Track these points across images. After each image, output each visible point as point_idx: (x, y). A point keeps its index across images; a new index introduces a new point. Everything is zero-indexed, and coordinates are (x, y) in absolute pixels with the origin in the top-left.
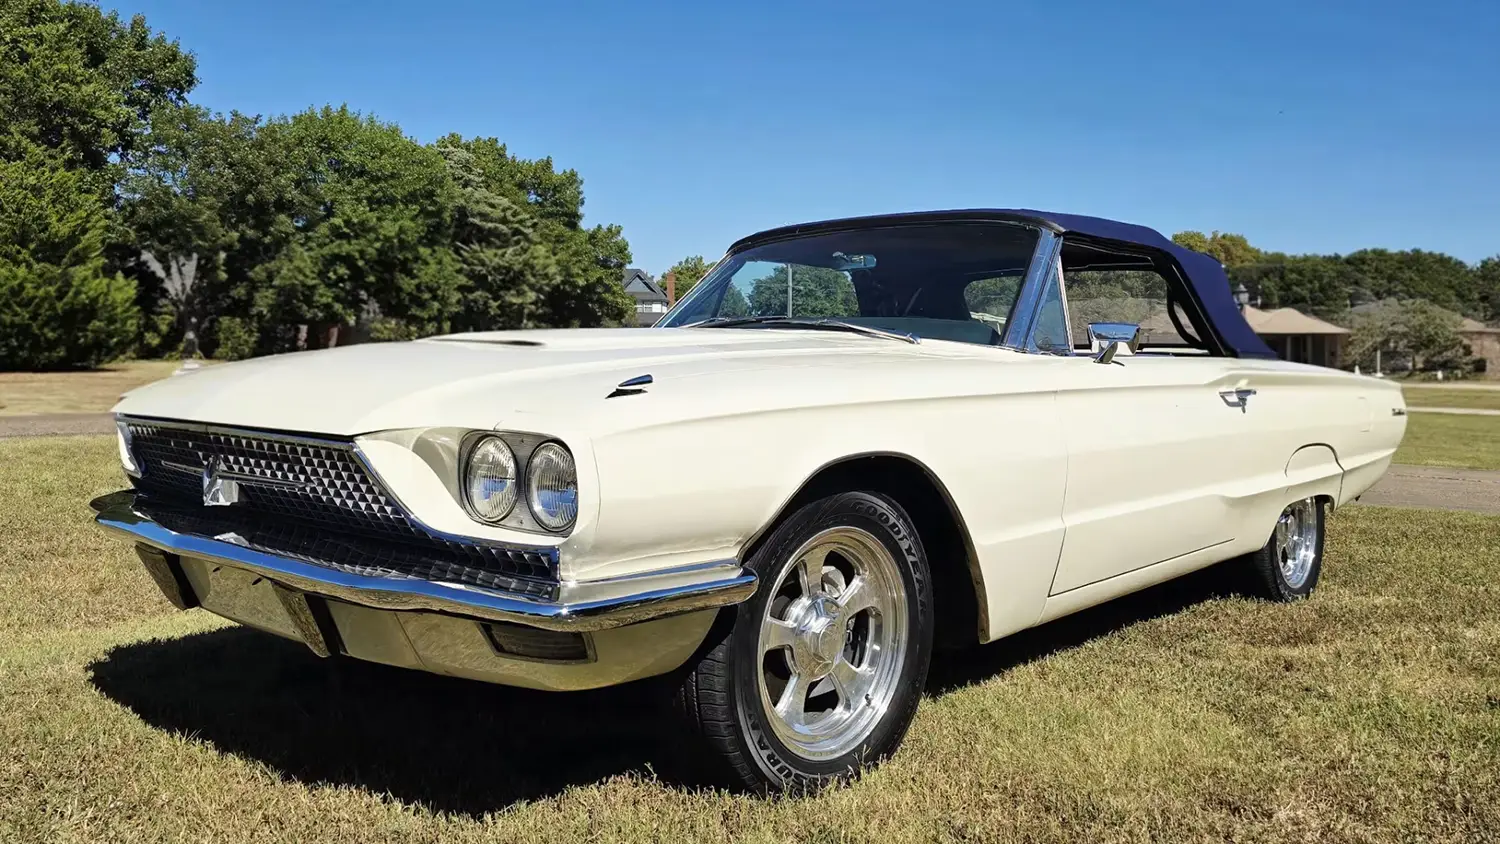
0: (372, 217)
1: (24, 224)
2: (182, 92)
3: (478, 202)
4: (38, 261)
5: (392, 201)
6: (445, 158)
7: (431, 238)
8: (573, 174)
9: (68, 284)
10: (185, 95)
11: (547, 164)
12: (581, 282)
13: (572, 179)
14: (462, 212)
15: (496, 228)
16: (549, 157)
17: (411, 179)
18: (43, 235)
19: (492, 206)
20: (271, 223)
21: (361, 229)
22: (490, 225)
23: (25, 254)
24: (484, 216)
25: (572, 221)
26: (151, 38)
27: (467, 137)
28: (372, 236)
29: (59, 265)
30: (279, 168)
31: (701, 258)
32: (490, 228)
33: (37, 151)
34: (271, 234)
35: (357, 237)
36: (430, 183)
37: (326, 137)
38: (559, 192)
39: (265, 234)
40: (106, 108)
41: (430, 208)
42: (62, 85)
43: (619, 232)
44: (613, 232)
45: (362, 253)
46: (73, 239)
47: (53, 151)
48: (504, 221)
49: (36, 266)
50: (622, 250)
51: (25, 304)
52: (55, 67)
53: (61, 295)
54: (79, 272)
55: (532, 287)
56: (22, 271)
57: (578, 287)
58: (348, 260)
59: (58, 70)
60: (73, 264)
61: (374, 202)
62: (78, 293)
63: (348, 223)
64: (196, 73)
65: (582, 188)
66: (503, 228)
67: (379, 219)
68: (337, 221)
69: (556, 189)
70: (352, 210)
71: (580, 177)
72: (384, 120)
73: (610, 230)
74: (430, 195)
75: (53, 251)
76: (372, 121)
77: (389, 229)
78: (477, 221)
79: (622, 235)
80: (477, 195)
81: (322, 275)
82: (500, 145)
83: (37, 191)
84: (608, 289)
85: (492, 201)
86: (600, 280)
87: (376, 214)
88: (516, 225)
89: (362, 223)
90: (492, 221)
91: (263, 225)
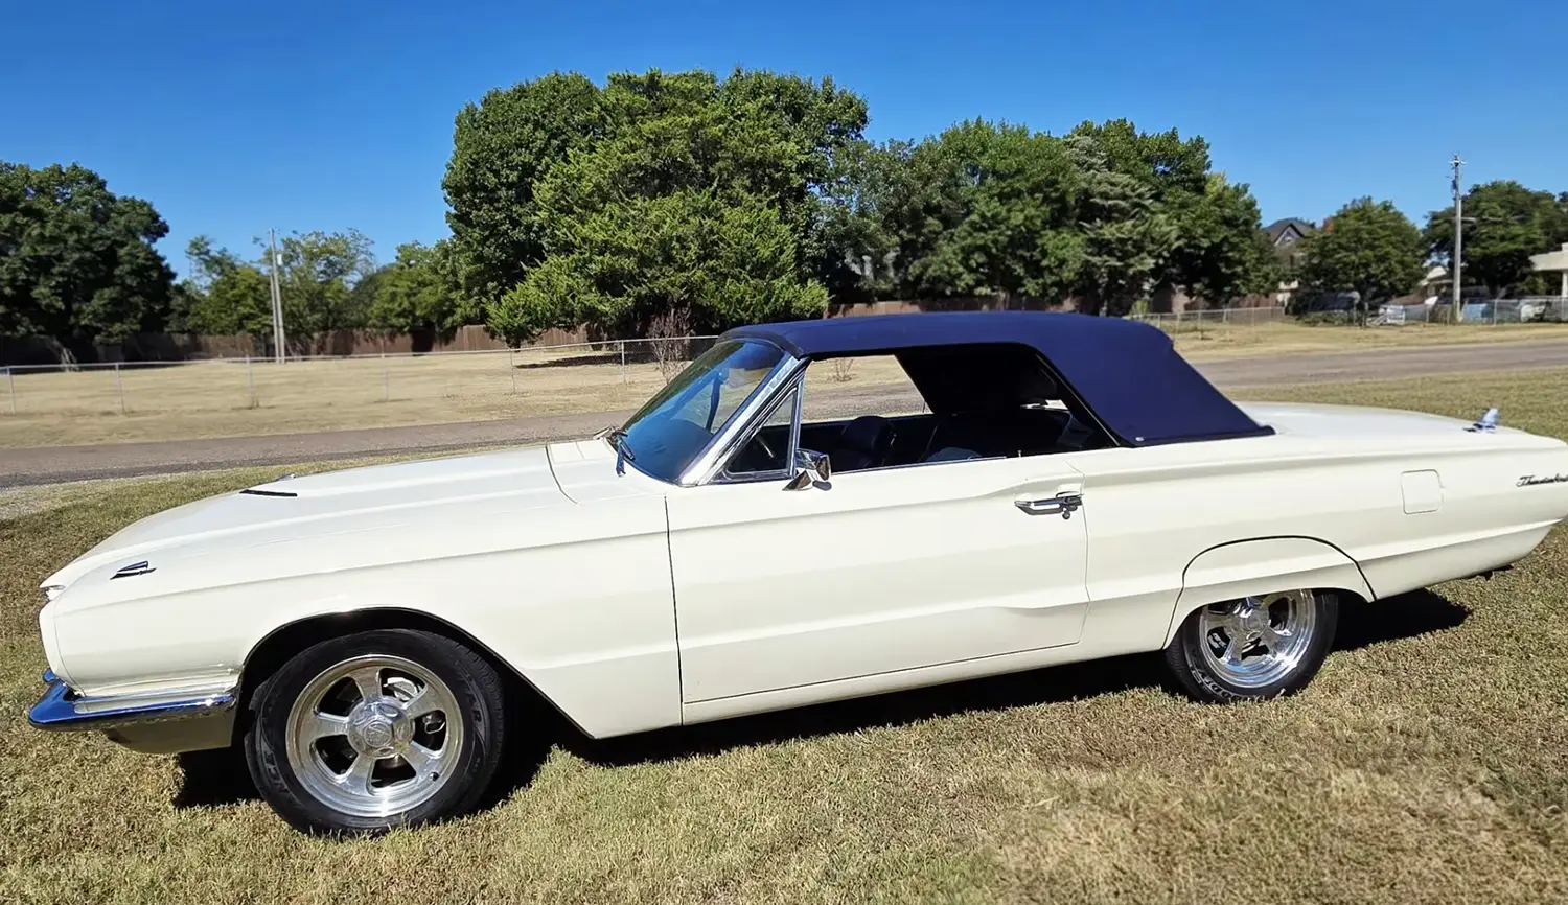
0: (1003, 211)
1: (742, 253)
2: (859, 130)
3: (1099, 183)
4: (753, 278)
5: (1018, 194)
6: (1072, 148)
7: (1055, 222)
8: (1199, 140)
9: (772, 293)
10: (861, 132)
11: (1173, 136)
12: (1206, 243)
13: (1198, 145)
14: (1087, 194)
15: (1116, 205)
16: (1174, 129)
17: (1037, 171)
18: (754, 259)
19: (1113, 184)
20: (923, 226)
21: (994, 222)
22: (1111, 202)
23: (745, 274)
24: (1104, 195)
25: (1199, 185)
26: (836, 92)
27: (1099, 123)
28: (1003, 227)
29: (764, 279)
30: (927, 180)
31: (1370, 198)
32: (1110, 205)
33: (750, 198)
34: (924, 235)
35: (991, 228)
36: (1052, 174)
37: (964, 148)
38: (1184, 160)
39: (919, 234)
40: (791, 158)
41: (1053, 195)
42: (761, 146)
43: (1246, 191)
44: (1239, 191)
45: (995, 242)
46: (774, 258)
47: (759, 196)
48: (1124, 197)
49: (751, 282)
50: (1251, 205)
51: (746, 310)
52: (756, 133)
53: (767, 300)
54: (777, 284)
55: (1150, 253)
56: (742, 287)
57: (1201, 248)
58: (983, 249)
59: (758, 136)
60: (773, 279)
61: (1003, 197)
62: (777, 300)
63: (983, 217)
64: (867, 114)
65: (1208, 152)
66: (1122, 203)
67: (1009, 211)
68: (975, 217)
69: (1182, 157)
70: (985, 206)
71: (1206, 142)
72: (1013, 124)
73: (1236, 188)
74: (1053, 183)
75: (762, 269)
76: (1003, 126)
77: (1018, 218)
78: (1098, 200)
79: (1249, 193)
80: (1099, 176)
81: (965, 262)
82: (1128, 123)
83: (749, 227)
84: (1234, 247)
85: (1114, 180)
86: (1226, 239)
87: (1006, 207)
88: (1136, 199)
89: (994, 217)
90: (1112, 199)
91: (917, 227)
